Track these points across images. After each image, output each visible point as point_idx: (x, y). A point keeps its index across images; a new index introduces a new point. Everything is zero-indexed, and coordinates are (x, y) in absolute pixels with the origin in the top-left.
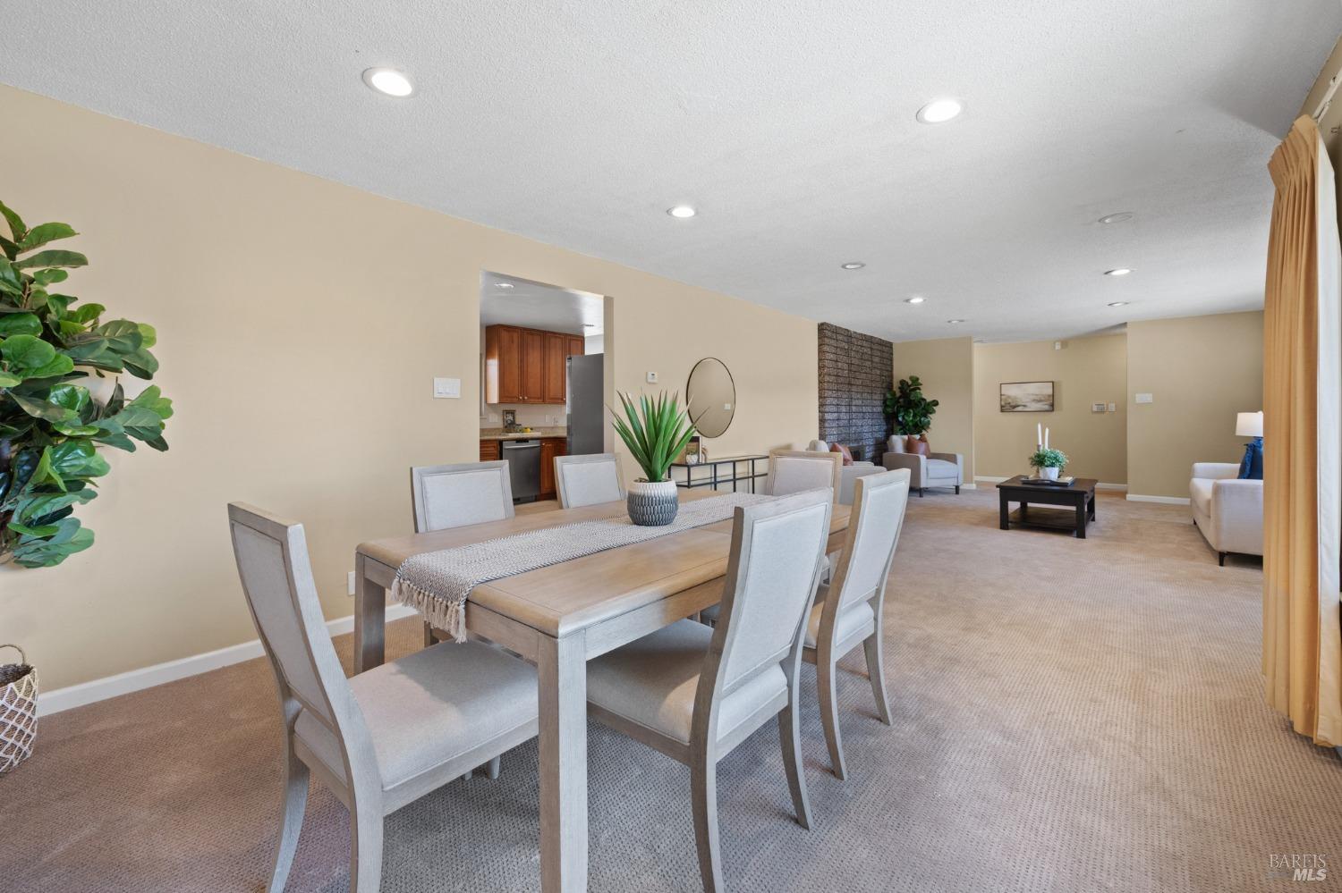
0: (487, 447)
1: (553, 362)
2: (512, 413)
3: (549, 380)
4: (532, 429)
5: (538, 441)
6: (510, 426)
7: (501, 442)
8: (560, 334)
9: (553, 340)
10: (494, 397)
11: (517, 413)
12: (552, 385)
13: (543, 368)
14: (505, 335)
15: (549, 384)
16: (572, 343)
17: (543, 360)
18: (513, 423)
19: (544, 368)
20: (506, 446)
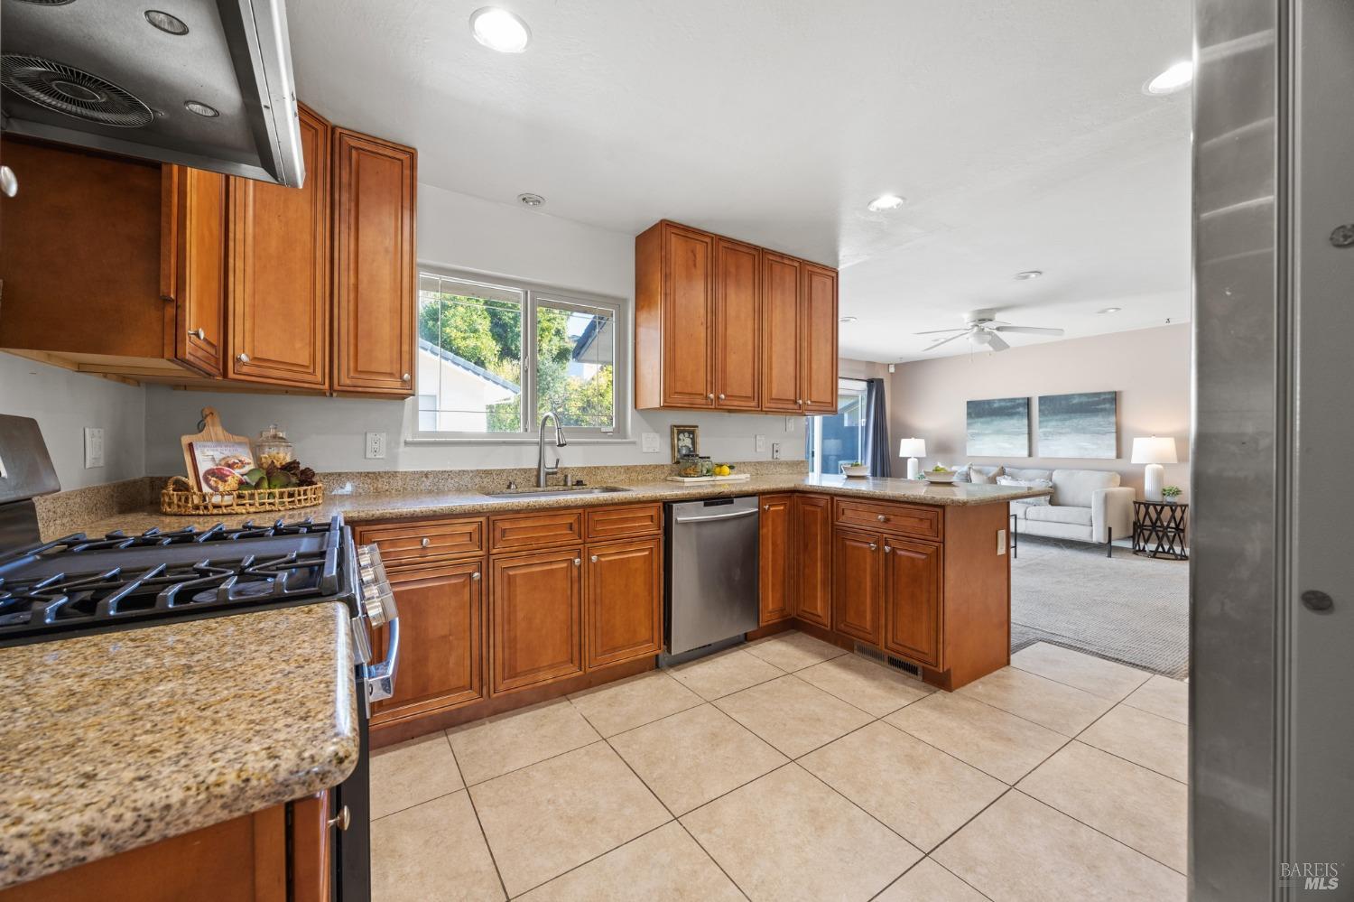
0: (634, 519)
1: (777, 316)
2: (691, 431)
3: (770, 358)
4: (731, 467)
5: (755, 499)
6: (686, 462)
7: (667, 506)
8: (792, 258)
9: (777, 268)
10: (653, 395)
11: (699, 432)
12: (775, 372)
13: (759, 331)
14: (676, 245)
15: (770, 368)
16: (816, 280)
17: (759, 313)
18: (692, 454)
19: (761, 330)
20: (682, 515)
